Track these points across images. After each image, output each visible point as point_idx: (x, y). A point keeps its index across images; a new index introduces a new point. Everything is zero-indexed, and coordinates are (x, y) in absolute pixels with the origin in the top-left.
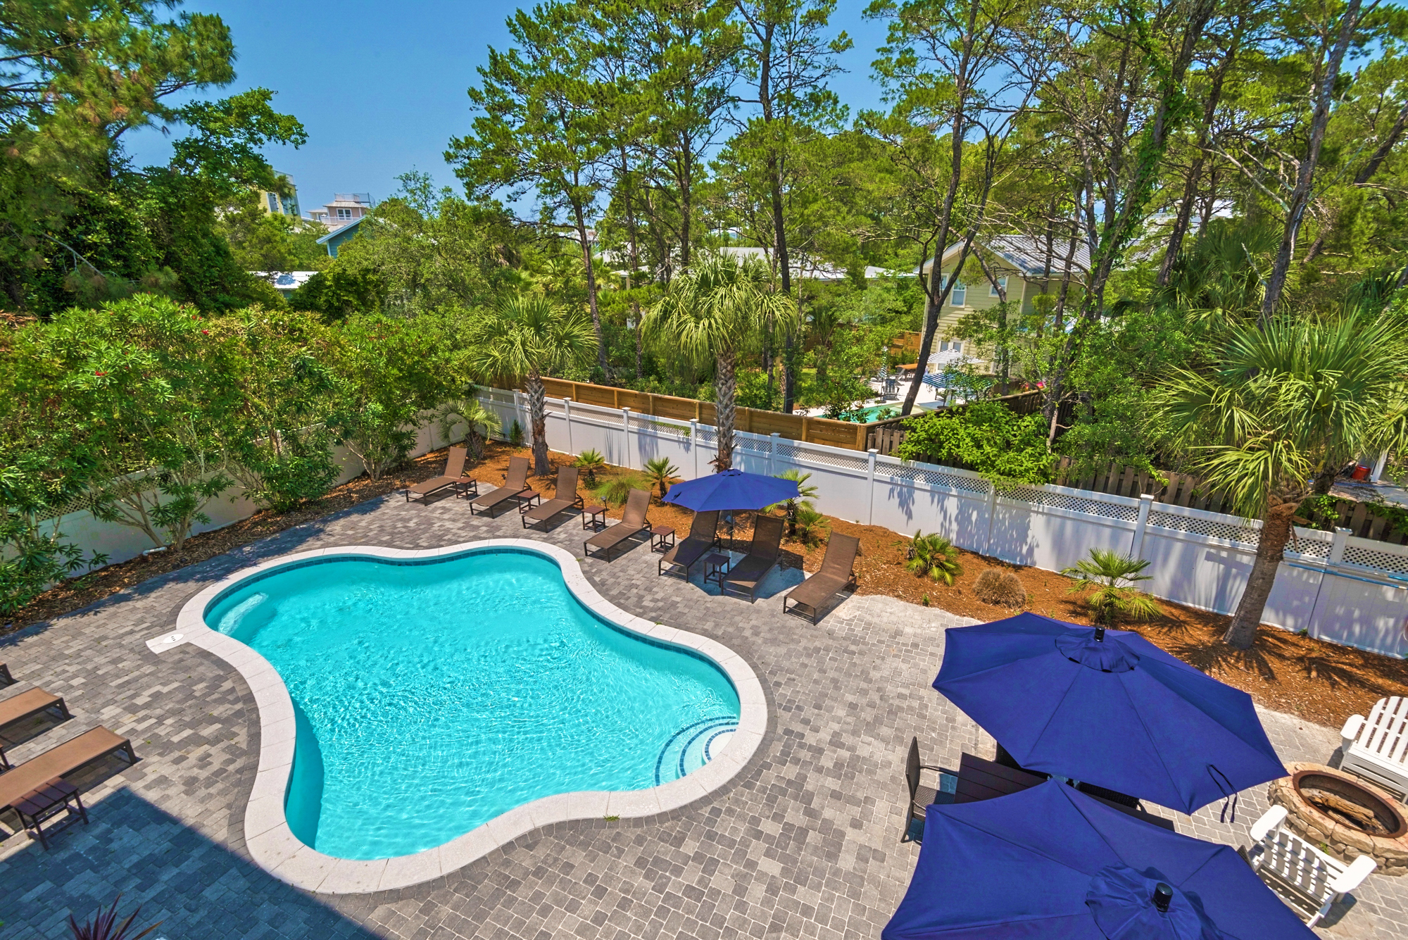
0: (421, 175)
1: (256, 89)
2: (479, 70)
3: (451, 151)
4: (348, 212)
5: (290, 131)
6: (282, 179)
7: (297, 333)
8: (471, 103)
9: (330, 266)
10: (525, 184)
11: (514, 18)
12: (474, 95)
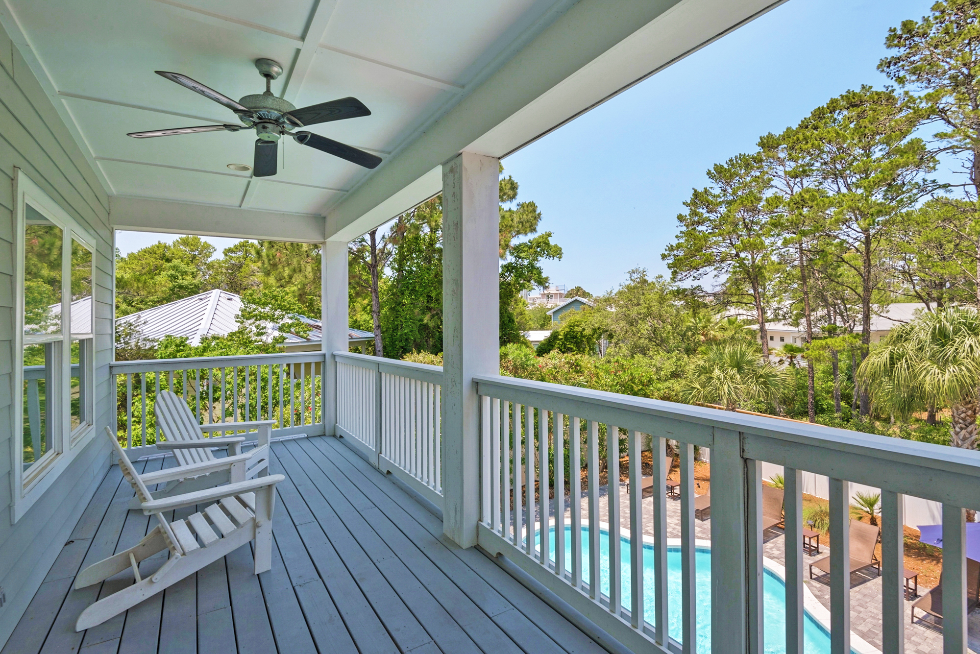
0: (641, 269)
1: (544, 233)
2: (684, 203)
3: (666, 253)
4: (552, 296)
5: (557, 253)
6: (547, 278)
7: (579, 368)
8: (678, 223)
9: (561, 326)
10: (707, 269)
11: (713, 171)
12: (681, 218)
